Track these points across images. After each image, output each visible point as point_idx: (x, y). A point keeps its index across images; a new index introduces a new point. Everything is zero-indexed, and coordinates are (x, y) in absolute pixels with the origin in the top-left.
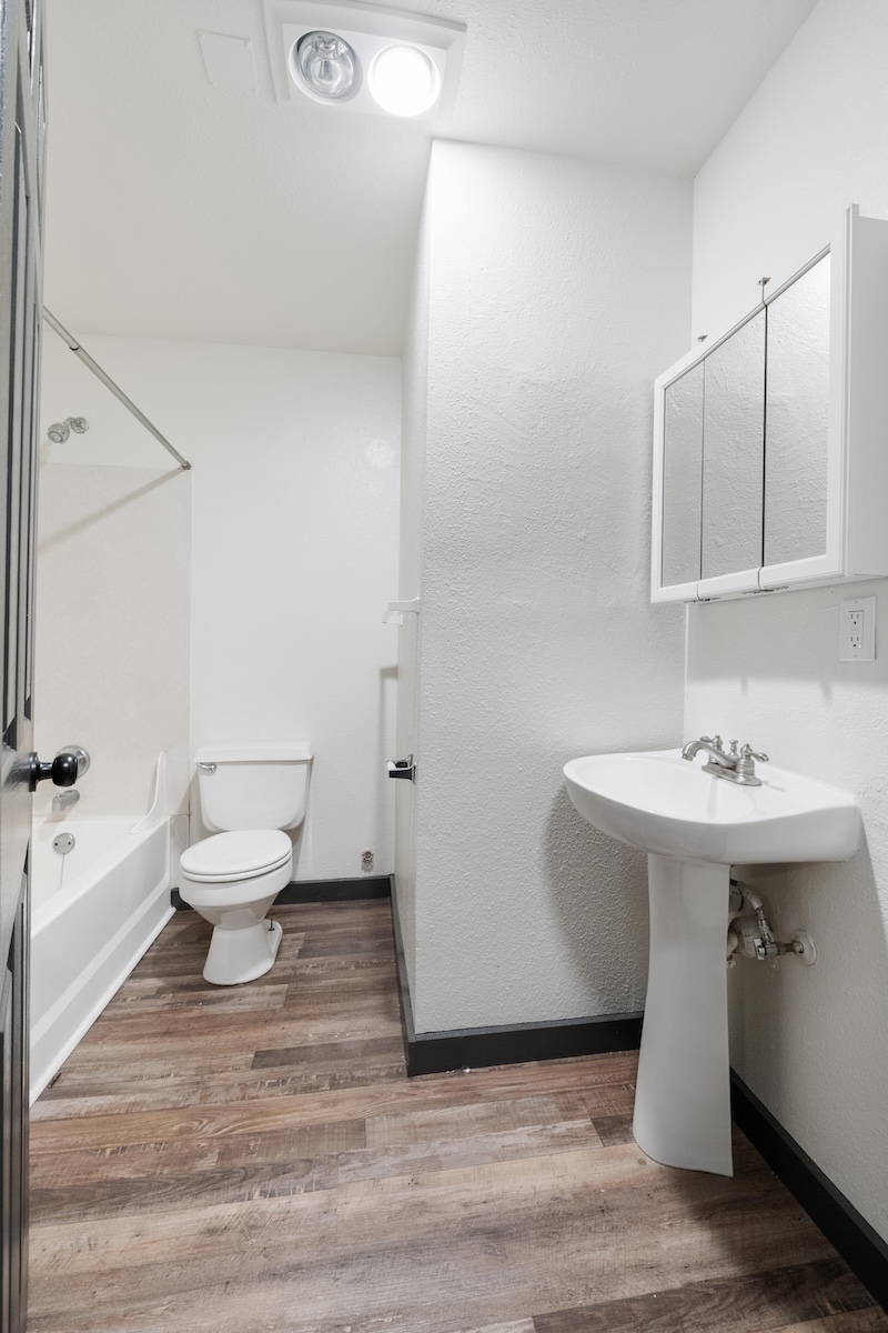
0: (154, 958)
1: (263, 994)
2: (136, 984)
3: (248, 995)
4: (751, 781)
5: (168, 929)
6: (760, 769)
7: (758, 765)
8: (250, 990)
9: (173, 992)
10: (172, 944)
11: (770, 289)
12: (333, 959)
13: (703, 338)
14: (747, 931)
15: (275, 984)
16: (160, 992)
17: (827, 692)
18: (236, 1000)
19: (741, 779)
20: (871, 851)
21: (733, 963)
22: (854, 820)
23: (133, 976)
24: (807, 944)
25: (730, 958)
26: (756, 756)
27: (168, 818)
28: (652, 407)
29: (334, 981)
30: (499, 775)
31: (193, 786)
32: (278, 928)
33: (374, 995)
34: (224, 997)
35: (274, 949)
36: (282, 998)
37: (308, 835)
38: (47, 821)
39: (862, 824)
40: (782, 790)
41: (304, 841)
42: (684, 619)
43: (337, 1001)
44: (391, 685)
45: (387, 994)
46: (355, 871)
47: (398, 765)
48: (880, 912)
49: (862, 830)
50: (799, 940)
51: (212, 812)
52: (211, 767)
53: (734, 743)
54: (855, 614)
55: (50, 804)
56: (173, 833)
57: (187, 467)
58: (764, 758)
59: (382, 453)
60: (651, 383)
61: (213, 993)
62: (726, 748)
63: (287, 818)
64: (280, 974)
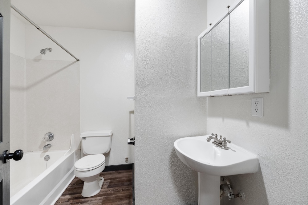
0: (70, 189)
1: (97, 200)
2: (63, 197)
3: (93, 200)
4: (226, 148)
5: (74, 180)
6: (228, 145)
7: (228, 143)
8: (94, 199)
9: (73, 200)
10: (75, 184)
11: (230, 9)
12: (116, 188)
13: (211, 24)
14: (226, 189)
15: (100, 196)
16: (69, 200)
17: (248, 124)
18: (89, 202)
19: (223, 147)
20: (262, 172)
21: (221, 198)
22: (257, 163)
23: (63, 195)
24: (243, 195)
25: (220, 197)
26: (227, 141)
27: (75, 151)
28: (197, 44)
29: (116, 195)
30: (157, 144)
31: (81, 143)
32: (103, 179)
33: (126, 199)
34: (86, 201)
35: (101, 186)
36: (101, 201)
37: (112, 154)
38: (43, 152)
39: (259, 163)
40: (235, 151)
41: (110, 155)
42: (206, 100)
43: (116, 202)
44: (132, 115)
45: (129, 199)
46: (123, 162)
47: (131, 140)
48: (265, 190)
49: (259, 165)
50: (240, 193)
51: (85, 149)
52: (85, 138)
53: (221, 136)
54: (257, 103)
55: (43, 148)
56: (76, 154)
57: (78, 60)
58: (230, 142)
59: (129, 57)
60: (197, 37)
61: (83, 200)
62: (219, 138)
63: (105, 150)
64: (102, 193)
